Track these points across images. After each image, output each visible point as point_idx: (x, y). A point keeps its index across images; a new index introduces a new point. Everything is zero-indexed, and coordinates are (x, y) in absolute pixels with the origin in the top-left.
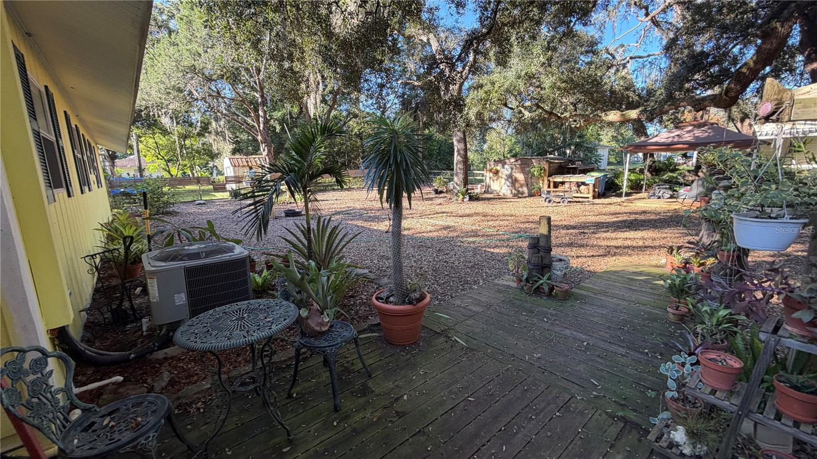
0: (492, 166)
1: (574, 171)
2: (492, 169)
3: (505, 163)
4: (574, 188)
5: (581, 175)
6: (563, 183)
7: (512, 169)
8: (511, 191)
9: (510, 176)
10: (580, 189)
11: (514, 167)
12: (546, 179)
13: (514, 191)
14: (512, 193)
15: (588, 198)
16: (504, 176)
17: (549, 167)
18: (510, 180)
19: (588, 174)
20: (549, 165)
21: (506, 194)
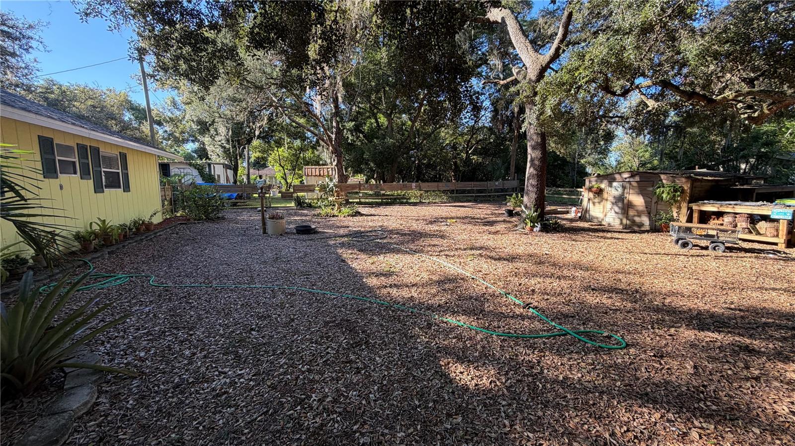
0: (594, 183)
1: (746, 196)
2: (592, 187)
3: (614, 180)
4: (742, 224)
5: (760, 203)
6: (719, 215)
7: (624, 188)
8: (621, 220)
9: (620, 199)
10: (757, 226)
11: (628, 185)
12: (684, 206)
13: (625, 221)
14: (621, 223)
15: (776, 244)
16: (611, 199)
17: (692, 188)
18: (620, 204)
19: (777, 201)
20: (692, 185)
21: (612, 224)
